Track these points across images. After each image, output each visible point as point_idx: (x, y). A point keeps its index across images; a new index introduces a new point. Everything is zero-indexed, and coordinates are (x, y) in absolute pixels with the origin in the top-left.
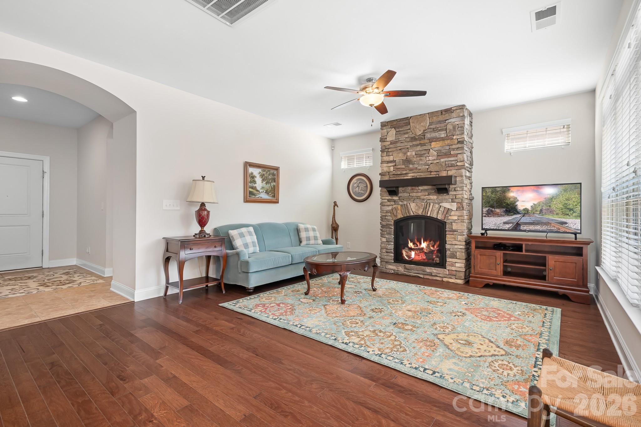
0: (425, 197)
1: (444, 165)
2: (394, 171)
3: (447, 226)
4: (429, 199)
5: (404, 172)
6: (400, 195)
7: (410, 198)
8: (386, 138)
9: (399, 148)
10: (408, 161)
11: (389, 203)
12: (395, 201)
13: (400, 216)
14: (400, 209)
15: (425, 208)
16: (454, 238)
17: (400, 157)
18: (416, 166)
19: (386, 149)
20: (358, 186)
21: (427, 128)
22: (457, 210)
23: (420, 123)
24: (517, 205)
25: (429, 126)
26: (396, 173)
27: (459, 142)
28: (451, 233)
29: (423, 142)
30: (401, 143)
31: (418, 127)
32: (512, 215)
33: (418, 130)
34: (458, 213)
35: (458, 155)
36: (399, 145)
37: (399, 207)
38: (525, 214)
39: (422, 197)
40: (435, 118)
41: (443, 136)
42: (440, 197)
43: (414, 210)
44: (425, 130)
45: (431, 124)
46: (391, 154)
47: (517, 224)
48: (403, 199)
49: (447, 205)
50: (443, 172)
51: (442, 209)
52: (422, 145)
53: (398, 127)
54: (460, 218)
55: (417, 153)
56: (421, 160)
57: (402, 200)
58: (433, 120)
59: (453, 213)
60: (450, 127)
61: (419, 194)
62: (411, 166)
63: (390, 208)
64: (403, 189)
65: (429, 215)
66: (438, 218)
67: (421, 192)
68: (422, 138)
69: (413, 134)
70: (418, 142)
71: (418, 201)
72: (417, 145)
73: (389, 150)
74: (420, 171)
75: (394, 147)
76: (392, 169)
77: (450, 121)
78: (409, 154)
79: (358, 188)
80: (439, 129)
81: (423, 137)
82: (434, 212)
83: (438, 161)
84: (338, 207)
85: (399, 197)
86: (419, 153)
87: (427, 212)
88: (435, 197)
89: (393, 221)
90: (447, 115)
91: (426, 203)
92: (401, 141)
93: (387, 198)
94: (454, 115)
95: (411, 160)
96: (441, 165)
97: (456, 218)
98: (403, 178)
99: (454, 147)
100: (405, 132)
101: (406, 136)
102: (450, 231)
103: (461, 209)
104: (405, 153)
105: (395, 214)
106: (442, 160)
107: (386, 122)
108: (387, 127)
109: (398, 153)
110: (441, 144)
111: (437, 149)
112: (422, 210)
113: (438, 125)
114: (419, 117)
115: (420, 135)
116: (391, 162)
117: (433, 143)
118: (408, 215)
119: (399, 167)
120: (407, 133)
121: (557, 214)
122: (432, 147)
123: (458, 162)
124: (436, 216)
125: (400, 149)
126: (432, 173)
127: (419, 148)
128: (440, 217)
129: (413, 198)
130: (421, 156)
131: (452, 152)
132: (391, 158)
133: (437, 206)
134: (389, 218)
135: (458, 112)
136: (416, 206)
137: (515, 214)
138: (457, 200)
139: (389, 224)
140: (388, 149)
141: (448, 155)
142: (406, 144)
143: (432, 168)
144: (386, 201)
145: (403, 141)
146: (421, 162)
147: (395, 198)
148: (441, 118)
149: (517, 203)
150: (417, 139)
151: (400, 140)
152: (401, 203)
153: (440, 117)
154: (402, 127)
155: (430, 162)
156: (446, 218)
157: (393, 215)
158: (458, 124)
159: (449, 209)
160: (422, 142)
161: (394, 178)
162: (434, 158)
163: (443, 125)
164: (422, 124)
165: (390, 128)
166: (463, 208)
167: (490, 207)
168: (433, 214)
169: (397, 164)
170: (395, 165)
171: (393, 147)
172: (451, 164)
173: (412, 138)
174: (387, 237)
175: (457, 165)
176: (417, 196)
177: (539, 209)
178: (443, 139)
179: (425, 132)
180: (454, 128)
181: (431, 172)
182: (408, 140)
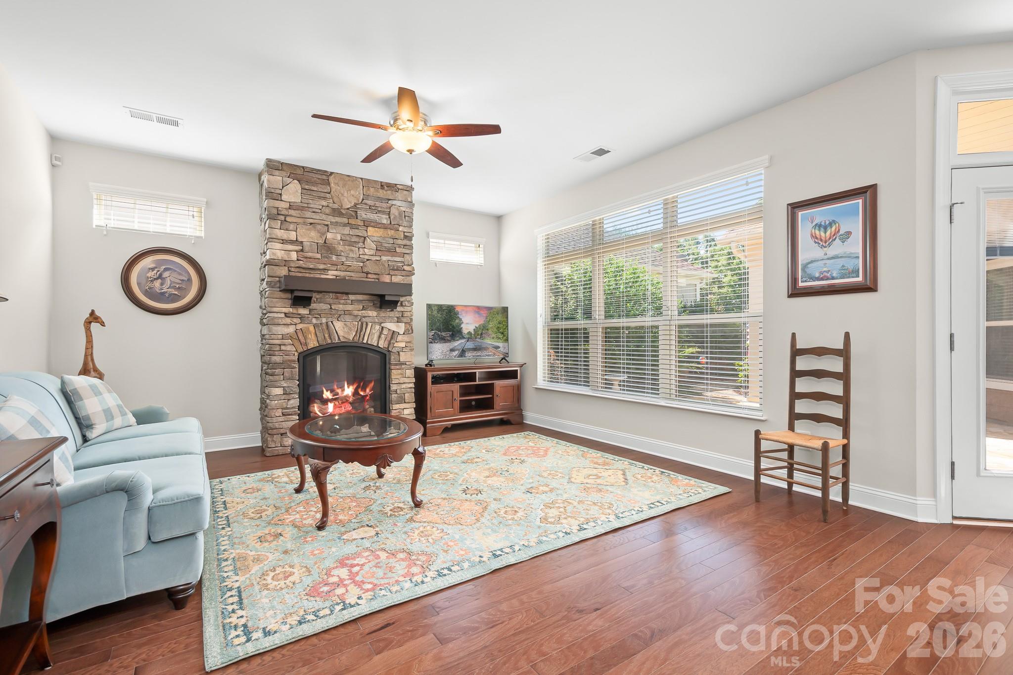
0: (360, 313)
1: (387, 266)
2: (298, 260)
3: (392, 357)
4: (364, 317)
5: (322, 267)
6: (313, 306)
7: (331, 312)
8: (281, 194)
9: (311, 221)
10: (327, 248)
11: (288, 321)
12: (302, 318)
13: (312, 343)
14: (314, 331)
15: (359, 330)
16: (402, 374)
17: (312, 238)
18: (344, 259)
19: (278, 214)
20: (160, 277)
21: (360, 201)
22: (404, 334)
23: (350, 191)
24: (461, 328)
25: (363, 200)
26: (304, 266)
27: (406, 237)
28: (397, 367)
29: (353, 223)
30: (314, 212)
31: (346, 194)
32: (457, 340)
33: (346, 200)
34: (406, 338)
35: (406, 255)
36: (308, 214)
37: (312, 328)
38: (469, 338)
39: (356, 313)
40: (372, 190)
41: (385, 221)
42: (382, 314)
43: (341, 333)
44: (357, 204)
45: (366, 197)
46: (292, 227)
47: (463, 350)
48: (320, 315)
49: (392, 326)
50: (384, 275)
51: (385, 332)
52: (353, 227)
53: (308, 182)
54: (408, 345)
55: (343, 238)
56: (352, 250)
57: (317, 316)
58: (368, 192)
59: (400, 338)
60: (394, 211)
61: (349, 307)
62: (334, 258)
63: (291, 330)
64: (318, 297)
65: (365, 341)
66: (380, 345)
67: (352, 305)
68: (352, 216)
69: (334, 203)
70: (345, 220)
71: (347, 318)
72: (345, 225)
73: (288, 219)
74: (348, 269)
75: (299, 216)
76: (294, 256)
77: (394, 202)
78: (329, 236)
79: (159, 281)
80: (380, 209)
81: (353, 214)
82: (372, 337)
83: (378, 258)
84: (103, 324)
85: (310, 310)
86: (348, 238)
87: (362, 336)
88: (374, 314)
89: (296, 354)
90: (389, 192)
91: (360, 323)
92: (314, 210)
93: (284, 310)
94: (399, 195)
95: (334, 248)
96: (384, 265)
97: (403, 345)
98: (318, 276)
99: (400, 242)
100: (322, 195)
101: (324, 203)
102: (396, 365)
103: (410, 331)
104: (323, 234)
105: (302, 340)
106: (384, 258)
107: (279, 162)
108: (284, 173)
109: (308, 230)
110: (381, 233)
111: (375, 239)
112: (354, 334)
113: (378, 204)
114: (347, 178)
115: (348, 209)
116: (292, 242)
117: (370, 229)
118: (329, 341)
119: (310, 254)
120: (325, 198)
121: (493, 338)
122: (369, 234)
123: (405, 265)
124: (376, 342)
125: (311, 224)
126: (369, 276)
127: (347, 230)
128: (382, 344)
129: (339, 313)
130: (352, 244)
131: (398, 250)
132: (292, 236)
133: (377, 327)
134: (289, 348)
135: (405, 195)
136: (345, 327)
137: (460, 338)
138: (405, 320)
139: (289, 361)
140: (286, 216)
141: (392, 251)
142: (324, 217)
143: (370, 267)
144: (283, 315)
145: (317, 211)
146: (351, 255)
147: (303, 311)
148: (382, 193)
149: (462, 326)
150: (343, 214)
151: (312, 206)
152: (314, 321)
153: (381, 191)
154: (315, 184)
155: (367, 257)
156: (391, 345)
157: (297, 344)
158: (404, 211)
159: (394, 331)
160: (352, 221)
161: (300, 275)
162: (372, 252)
163: (384, 205)
164: (352, 192)
165: (289, 177)
166: (412, 331)
167: (436, 330)
168: (372, 339)
169: (306, 249)
170: (302, 250)
171: (295, 215)
172: (398, 266)
173: (334, 210)
174: (285, 385)
175: (404, 270)
176: (344, 311)
177: (480, 332)
178: (385, 227)
179: (358, 206)
180: (400, 214)
181: (367, 273)
182: (327, 211)
